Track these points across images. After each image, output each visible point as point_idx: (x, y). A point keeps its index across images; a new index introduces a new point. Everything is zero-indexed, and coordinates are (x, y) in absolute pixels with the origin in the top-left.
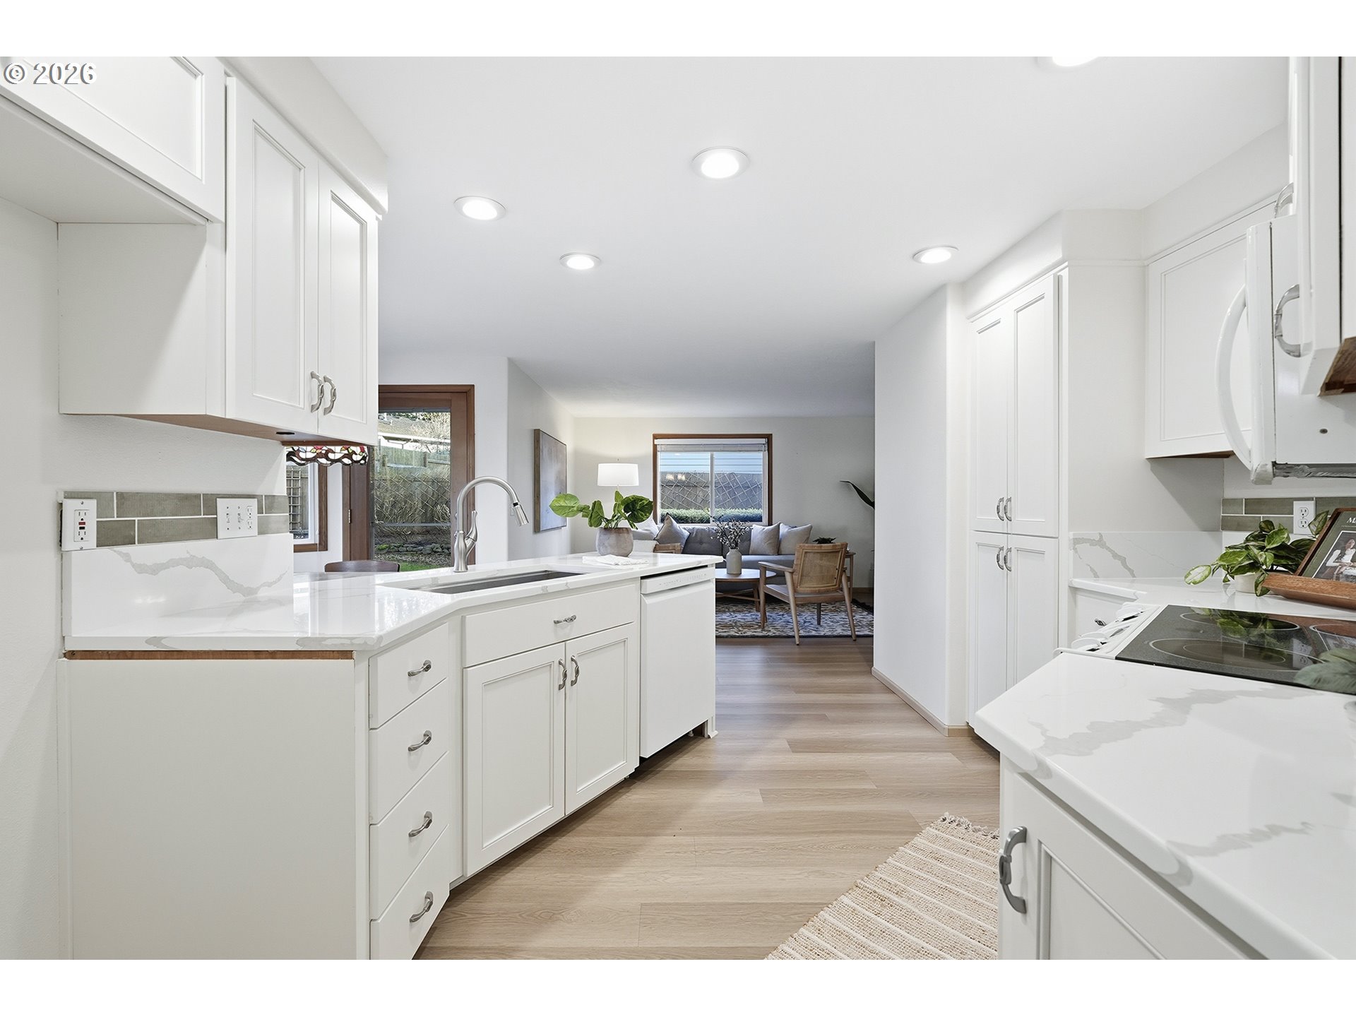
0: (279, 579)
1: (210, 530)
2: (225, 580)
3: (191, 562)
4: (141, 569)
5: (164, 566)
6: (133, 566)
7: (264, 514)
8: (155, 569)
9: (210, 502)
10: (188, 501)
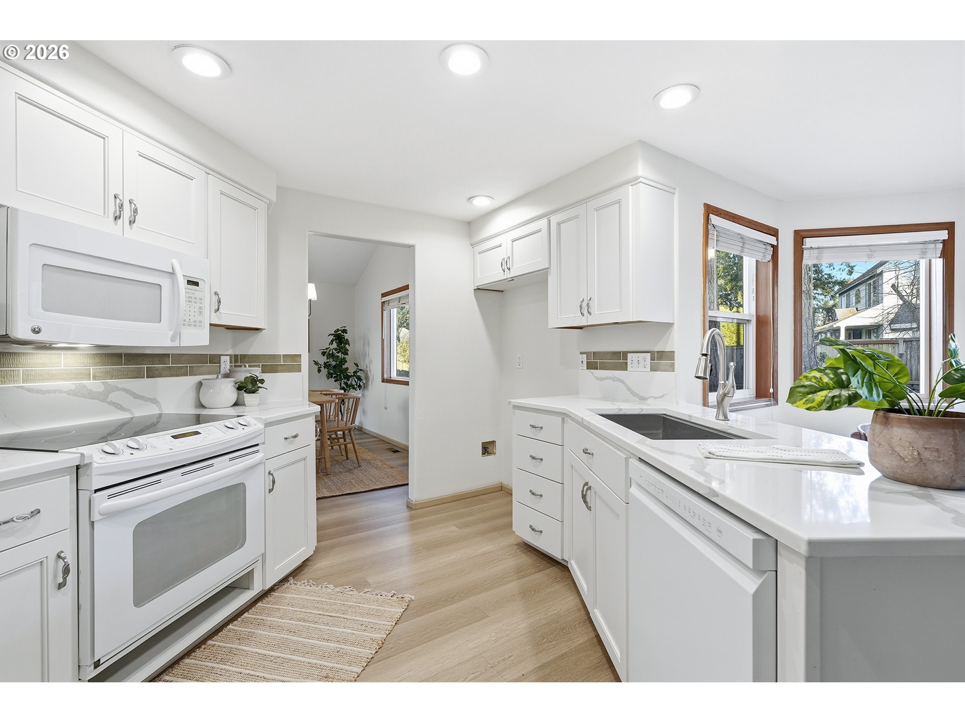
0: (662, 396)
1: (624, 367)
2: (629, 389)
3: (614, 379)
4: (597, 378)
5: (604, 379)
6: (595, 377)
7: (656, 361)
8: (601, 379)
9: (625, 354)
10: (616, 354)
